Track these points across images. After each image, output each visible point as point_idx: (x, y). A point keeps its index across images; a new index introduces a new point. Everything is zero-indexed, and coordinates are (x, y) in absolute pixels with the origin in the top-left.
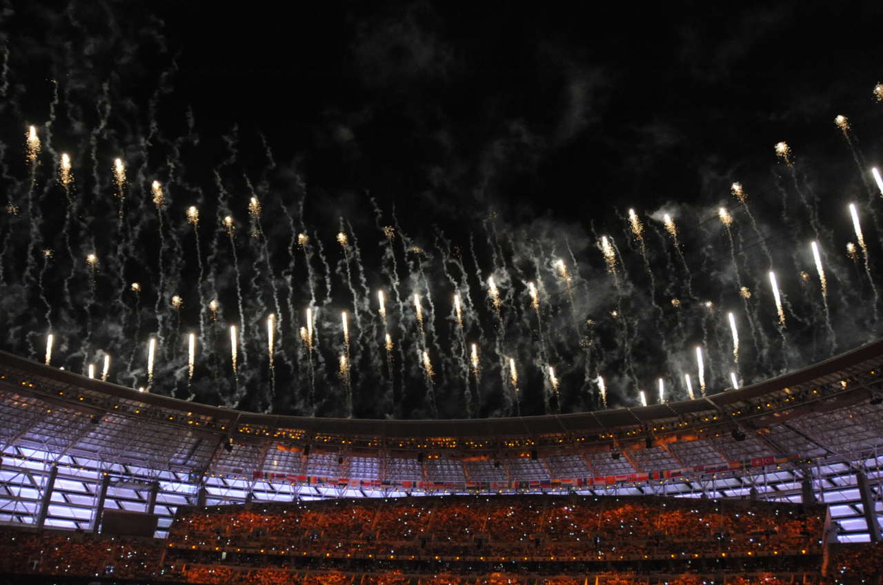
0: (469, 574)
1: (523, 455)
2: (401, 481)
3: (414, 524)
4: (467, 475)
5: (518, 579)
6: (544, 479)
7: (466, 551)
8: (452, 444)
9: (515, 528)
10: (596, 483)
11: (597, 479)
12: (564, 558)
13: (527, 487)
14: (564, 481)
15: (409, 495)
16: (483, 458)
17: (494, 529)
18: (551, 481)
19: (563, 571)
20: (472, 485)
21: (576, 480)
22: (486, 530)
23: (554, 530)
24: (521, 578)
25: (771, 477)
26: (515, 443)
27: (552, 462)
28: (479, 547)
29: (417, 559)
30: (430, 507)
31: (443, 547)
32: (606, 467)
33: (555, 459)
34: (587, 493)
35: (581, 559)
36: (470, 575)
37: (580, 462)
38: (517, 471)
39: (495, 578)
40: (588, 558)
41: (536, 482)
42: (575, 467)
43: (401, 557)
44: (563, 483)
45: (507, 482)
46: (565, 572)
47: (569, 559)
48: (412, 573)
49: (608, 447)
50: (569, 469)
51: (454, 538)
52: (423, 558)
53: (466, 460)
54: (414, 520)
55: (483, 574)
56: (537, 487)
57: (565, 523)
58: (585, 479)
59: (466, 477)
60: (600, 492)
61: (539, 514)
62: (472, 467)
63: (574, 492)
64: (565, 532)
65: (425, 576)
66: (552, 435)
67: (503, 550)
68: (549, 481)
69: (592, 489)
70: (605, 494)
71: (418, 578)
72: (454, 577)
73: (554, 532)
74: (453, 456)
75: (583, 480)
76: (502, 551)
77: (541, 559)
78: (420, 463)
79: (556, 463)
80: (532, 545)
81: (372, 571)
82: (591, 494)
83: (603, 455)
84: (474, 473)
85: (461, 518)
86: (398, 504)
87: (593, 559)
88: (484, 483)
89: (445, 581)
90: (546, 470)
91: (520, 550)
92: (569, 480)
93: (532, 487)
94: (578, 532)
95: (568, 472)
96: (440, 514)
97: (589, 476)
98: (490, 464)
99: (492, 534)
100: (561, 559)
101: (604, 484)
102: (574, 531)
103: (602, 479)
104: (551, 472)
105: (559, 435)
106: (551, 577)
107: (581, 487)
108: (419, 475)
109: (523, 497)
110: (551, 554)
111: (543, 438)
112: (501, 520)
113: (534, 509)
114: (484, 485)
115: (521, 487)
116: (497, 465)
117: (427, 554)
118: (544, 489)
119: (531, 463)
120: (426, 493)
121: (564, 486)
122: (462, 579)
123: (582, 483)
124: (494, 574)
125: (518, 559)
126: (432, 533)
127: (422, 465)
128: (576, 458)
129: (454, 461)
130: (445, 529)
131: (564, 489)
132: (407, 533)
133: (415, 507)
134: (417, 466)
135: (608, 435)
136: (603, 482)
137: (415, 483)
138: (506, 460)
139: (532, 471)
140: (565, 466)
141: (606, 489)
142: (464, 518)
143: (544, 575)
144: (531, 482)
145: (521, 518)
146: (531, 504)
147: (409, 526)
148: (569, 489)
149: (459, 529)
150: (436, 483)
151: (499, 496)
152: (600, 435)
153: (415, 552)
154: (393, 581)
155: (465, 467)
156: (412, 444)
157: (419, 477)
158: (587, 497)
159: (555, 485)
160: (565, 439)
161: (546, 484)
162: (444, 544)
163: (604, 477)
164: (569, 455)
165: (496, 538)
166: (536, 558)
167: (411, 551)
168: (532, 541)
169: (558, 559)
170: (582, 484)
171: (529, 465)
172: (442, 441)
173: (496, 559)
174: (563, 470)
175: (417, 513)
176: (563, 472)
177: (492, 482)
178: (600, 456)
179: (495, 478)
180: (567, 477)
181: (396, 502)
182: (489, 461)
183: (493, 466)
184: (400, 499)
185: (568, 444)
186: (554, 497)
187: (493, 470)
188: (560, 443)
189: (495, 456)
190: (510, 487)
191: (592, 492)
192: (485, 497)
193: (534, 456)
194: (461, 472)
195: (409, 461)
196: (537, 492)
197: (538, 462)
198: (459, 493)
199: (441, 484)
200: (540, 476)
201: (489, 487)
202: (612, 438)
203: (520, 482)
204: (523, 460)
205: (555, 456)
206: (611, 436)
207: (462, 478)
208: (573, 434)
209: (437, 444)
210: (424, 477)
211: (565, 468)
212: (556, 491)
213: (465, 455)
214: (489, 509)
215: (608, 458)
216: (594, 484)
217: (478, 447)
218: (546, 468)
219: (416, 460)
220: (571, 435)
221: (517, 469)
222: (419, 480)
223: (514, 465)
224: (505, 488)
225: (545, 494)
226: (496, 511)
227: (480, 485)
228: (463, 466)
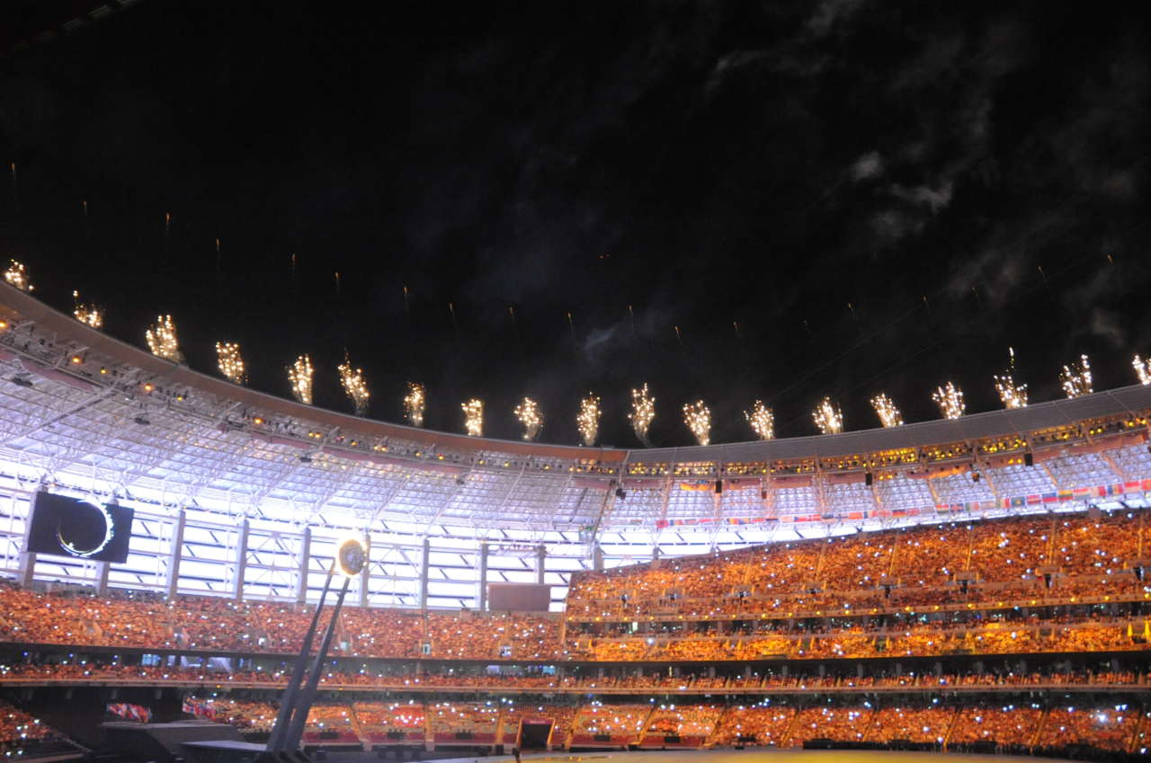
0: (954, 627)
1: (1011, 461)
2: (848, 513)
3: (872, 567)
4: (936, 496)
5: (1026, 631)
6: (1047, 491)
7: (946, 598)
8: (910, 458)
9: (1012, 562)
10: (1126, 490)
11: (1129, 485)
12: (1090, 598)
13: (1023, 503)
14: (1077, 491)
15: (859, 531)
16: (955, 471)
17: (982, 566)
18: (1058, 493)
19: (1091, 616)
20: (943, 509)
21: (1096, 489)
22: (972, 567)
23: (1070, 560)
24: (1029, 628)
26: (997, 446)
27: (1056, 467)
28: (964, 590)
29: (881, 613)
30: (891, 543)
31: (916, 595)
32: (1141, 465)
33: (1059, 463)
34: (1117, 506)
35: (1118, 598)
36: (957, 629)
37: (1099, 463)
38: (1005, 485)
39: (993, 631)
40: (1128, 596)
41: (1035, 497)
42: (1092, 471)
43: (859, 612)
44: (1075, 494)
45: (994, 499)
46: (1095, 618)
47: (1099, 599)
48: (876, 631)
49: (1141, 437)
50: (1083, 475)
51: (928, 581)
52: (889, 610)
53: (931, 477)
54: (871, 563)
55: (974, 626)
56: (1038, 502)
57: (1086, 551)
58: (1110, 488)
59: (934, 500)
60: (1135, 503)
61: (1045, 542)
62: (941, 484)
63: (1095, 507)
64: (1086, 562)
65: (895, 634)
66: (1050, 429)
67: (999, 591)
68: (1054, 494)
69: (1123, 499)
70: (1144, 506)
71: (886, 637)
72: (934, 631)
73: (1070, 563)
74: (912, 473)
75: (1106, 488)
76: (998, 594)
77: (1056, 601)
78: (869, 487)
79: (1061, 468)
80: (1042, 584)
81: (823, 632)
82: (1121, 507)
83: (1133, 449)
84: (945, 492)
85: (935, 554)
86: (847, 542)
87: (1136, 597)
88: (962, 505)
89: (923, 638)
90: (1049, 479)
91: (1023, 591)
92: (1085, 490)
93: (1030, 503)
94: (1108, 562)
95: (1083, 479)
96: (904, 551)
97: (1115, 482)
98: (966, 479)
99: (981, 571)
100: (1086, 600)
101: (1141, 491)
102: (1103, 559)
103: (1136, 484)
104: (1057, 480)
105: (1062, 428)
106: (1074, 625)
107: (1104, 498)
108: (870, 502)
109: (1018, 519)
110: (1071, 594)
111: (1039, 434)
112: (991, 553)
113: (1037, 534)
114: (961, 508)
115: (1014, 505)
116: (976, 478)
117: (894, 605)
118: (1048, 506)
119: (1025, 471)
120: (882, 526)
121: (1078, 499)
122: (946, 634)
123: (1105, 493)
124: (990, 626)
125: (1023, 603)
126: (896, 576)
127: (872, 489)
128: (1090, 457)
129: (916, 481)
130: (914, 571)
131: (1080, 503)
132: (863, 580)
133: (871, 545)
134: (866, 492)
135: (1138, 420)
136: (1139, 488)
137: (866, 513)
138: (988, 471)
139: (1028, 482)
140: (1076, 470)
141: (1144, 498)
142: (938, 553)
143: (1063, 623)
144: (1028, 498)
145: (1021, 548)
146: (1033, 527)
147: (867, 571)
148: (1086, 502)
149: (933, 569)
150: (895, 512)
151: (984, 522)
152: (1126, 423)
153: (877, 604)
154: (853, 642)
155: (931, 485)
156: (855, 463)
157: (870, 505)
158: (1116, 512)
159: (1064, 498)
160: (1071, 433)
161: (1050, 498)
162: (915, 590)
163: (1140, 481)
164: (1080, 456)
165: (987, 577)
166: (1048, 601)
167: (872, 602)
168: (1040, 577)
169: (1081, 601)
170: (1102, 493)
171: (1022, 475)
172: (895, 455)
173: (989, 606)
174: (1074, 476)
175: (873, 553)
176: (1075, 480)
177: (972, 502)
178: (1129, 451)
179: (976, 496)
180: (1082, 486)
181: (844, 541)
182: (964, 475)
183: (971, 481)
184: (849, 536)
185: (1076, 438)
186: (1064, 516)
187: (972, 487)
188: (1065, 440)
189: (971, 465)
190: (998, 506)
191: (1123, 504)
192: (964, 524)
193: (1029, 461)
194: (926, 494)
195: (854, 485)
196: (1039, 510)
197: (1035, 469)
198: (928, 521)
199: (902, 512)
200: (1039, 489)
201: (968, 509)
202: (1145, 426)
203: (1012, 499)
204: (1013, 469)
205: (1060, 458)
206: (1144, 422)
207: (930, 500)
208: (1083, 424)
209: (890, 460)
210: (876, 505)
211: (1076, 473)
212: (1067, 507)
213: (930, 469)
214: (972, 539)
215: (1142, 453)
216: (1124, 492)
217: (947, 457)
218: (1048, 476)
219: (864, 484)
220: (1080, 426)
221: (1005, 482)
222: (870, 508)
223: (1000, 477)
224: (993, 508)
225: (1051, 511)
226: (983, 541)
227: (956, 508)
228: (928, 485)
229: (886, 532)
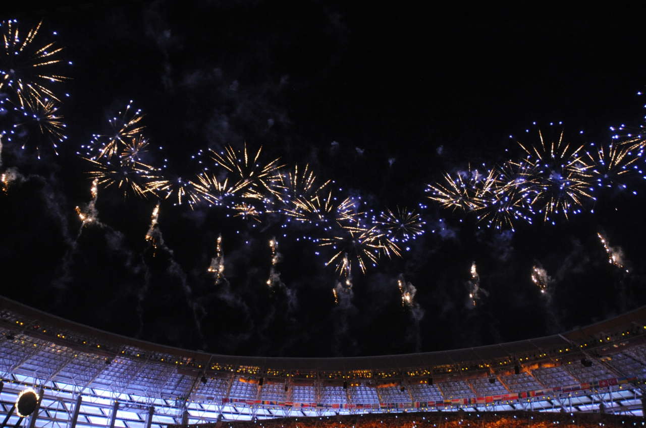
1: (421, 382)
2: (332, 404)
4: (380, 398)
6: (439, 400)
8: (369, 375)
10: (478, 402)
11: (479, 399)
13: (425, 406)
15: (337, 414)
16: (392, 385)
18: (444, 401)
20: (384, 406)
21: (463, 400)
25: (615, 395)
26: (415, 373)
27: (444, 387)
30: (354, 423)
32: (485, 389)
33: (446, 384)
34: (471, 410)
37: (465, 386)
38: (417, 394)
41: (432, 402)
42: (462, 390)
44: (453, 402)
45: (411, 402)
49: (486, 373)
50: (457, 392)
53: (379, 387)
56: (433, 406)
58: (470, 399)
59: (379, 400)
60: (481, 409)
61: (435, 427)
62: (384, 391)
63: (462, 409)
66: (442, 366)
68: (442, 401)
69: (476, 407)
70: (486, 411)
74: (369, 384)
75: (468, 400)
78: (345, 390)
79: (447, 388)
82: (474, 411)
83: (482, 380)
84: (386, 396)
86: (330, 421)
88: (394, 404)
90: (440, 393)
92: (457, 400)
93: (429, 406)
95: (457, 394)
96: (361, 427)
97: (473, 397)
98: (397, 389)
101: (485, 402)
103: (483, 399)
104: (444, 394)
105: (448, 366)
107: (467, 405)
108: (344, 398)
109: (423, 414)
111: (436, 368)
113: (432, 423)
114: (393, 406)
115: (421, 406)
116: (403, 390)
118: (439, 408)
119: (428, 388)
120: (350, 413)
121: (454, 405)
127: (346, 391)
128: (461, 383)
129: (371, 389)
131: (454, 407)
133: (342, 423)
134: (343, 392)
135: (485, 365)
136: (484, 401)
137: (341, 405)
138: (409, 386)
139: (429, 394)
140: (454, 389)
141: (486, 407)
144: (429, 403)
146: (430, 419)
148: (458, 407)
150: (358, 405)
151: (405, 413)
152: (480, 366)
155: (378, 391)
156: (338, 376)
157: (345, 400)
158: (472, 413)
159: (447, 404)
160: (453, 369)
161: (440, 403)
163: (484, 397)
164: (456, 381)
170: (467, 403)
171: (426, 390)
172: (361, 373)
176: (453, 394)
177: (399, 403)
178: (480, 381)
179: (402, 400)
180: (456, 397)
181: (328, 419)
182: (396, 387)
183: (400, 391)
184: (331, 417)
185: (455, 372)
186: (446, 414)
187: (400, 394)
188: (449, 372)
189: (400, 383)
190: (413, 406)
191: (475, 409)
192: (394, 415)
193: (430, 383)
194: (376, 396)
195: (337, 388)
196: (433, 410)
197: (433, 387)
198: (375, 412)
199: (361, 406)
200: (435, 398)
201: (397, 406)
202: (488, 367)
203: (421, 403)
204: (422, 386)
205: (446, 382)
206: (488, 366)
207: (377, 400)
208: (459, 365)
209: (357, 375)
210: (348, 400)
211: (453, 391)
212: (448, 409)
213: (379, 383)
214: (398, 424)
215: (486, 382)
216: (477, 403)
217: (388, 376)
218: (440, 391)
219: (342, 388)
220: (457, 366)
221: (418, 393)
222: (345, 402)
223: (415, 390)
224: (409, 407)
225: (440, 411)
226: (403, 425)
227: (390, 406)
228: (377, 391)
229: (351, 416)
